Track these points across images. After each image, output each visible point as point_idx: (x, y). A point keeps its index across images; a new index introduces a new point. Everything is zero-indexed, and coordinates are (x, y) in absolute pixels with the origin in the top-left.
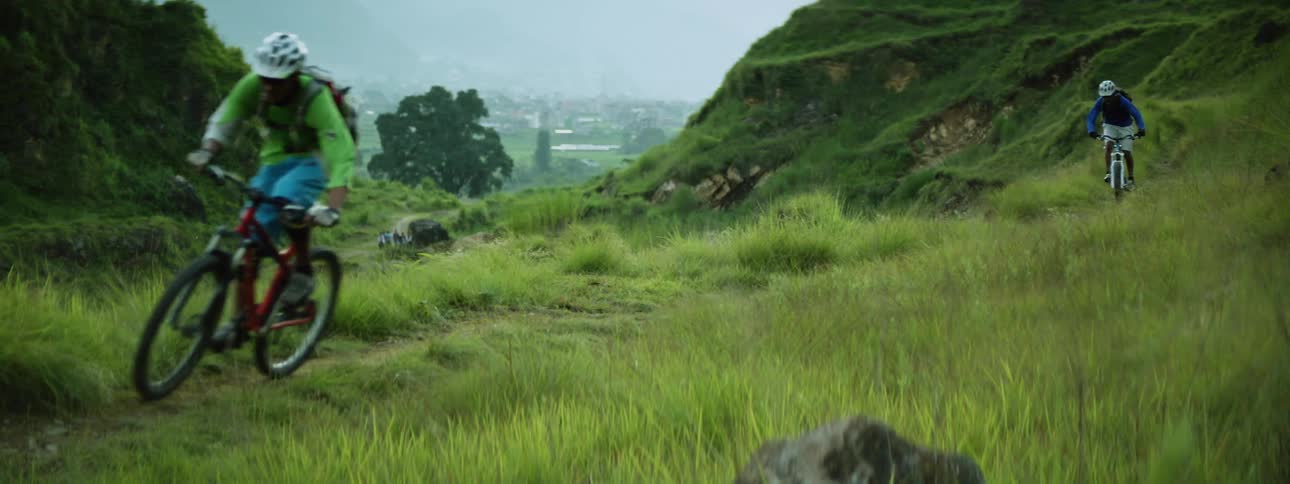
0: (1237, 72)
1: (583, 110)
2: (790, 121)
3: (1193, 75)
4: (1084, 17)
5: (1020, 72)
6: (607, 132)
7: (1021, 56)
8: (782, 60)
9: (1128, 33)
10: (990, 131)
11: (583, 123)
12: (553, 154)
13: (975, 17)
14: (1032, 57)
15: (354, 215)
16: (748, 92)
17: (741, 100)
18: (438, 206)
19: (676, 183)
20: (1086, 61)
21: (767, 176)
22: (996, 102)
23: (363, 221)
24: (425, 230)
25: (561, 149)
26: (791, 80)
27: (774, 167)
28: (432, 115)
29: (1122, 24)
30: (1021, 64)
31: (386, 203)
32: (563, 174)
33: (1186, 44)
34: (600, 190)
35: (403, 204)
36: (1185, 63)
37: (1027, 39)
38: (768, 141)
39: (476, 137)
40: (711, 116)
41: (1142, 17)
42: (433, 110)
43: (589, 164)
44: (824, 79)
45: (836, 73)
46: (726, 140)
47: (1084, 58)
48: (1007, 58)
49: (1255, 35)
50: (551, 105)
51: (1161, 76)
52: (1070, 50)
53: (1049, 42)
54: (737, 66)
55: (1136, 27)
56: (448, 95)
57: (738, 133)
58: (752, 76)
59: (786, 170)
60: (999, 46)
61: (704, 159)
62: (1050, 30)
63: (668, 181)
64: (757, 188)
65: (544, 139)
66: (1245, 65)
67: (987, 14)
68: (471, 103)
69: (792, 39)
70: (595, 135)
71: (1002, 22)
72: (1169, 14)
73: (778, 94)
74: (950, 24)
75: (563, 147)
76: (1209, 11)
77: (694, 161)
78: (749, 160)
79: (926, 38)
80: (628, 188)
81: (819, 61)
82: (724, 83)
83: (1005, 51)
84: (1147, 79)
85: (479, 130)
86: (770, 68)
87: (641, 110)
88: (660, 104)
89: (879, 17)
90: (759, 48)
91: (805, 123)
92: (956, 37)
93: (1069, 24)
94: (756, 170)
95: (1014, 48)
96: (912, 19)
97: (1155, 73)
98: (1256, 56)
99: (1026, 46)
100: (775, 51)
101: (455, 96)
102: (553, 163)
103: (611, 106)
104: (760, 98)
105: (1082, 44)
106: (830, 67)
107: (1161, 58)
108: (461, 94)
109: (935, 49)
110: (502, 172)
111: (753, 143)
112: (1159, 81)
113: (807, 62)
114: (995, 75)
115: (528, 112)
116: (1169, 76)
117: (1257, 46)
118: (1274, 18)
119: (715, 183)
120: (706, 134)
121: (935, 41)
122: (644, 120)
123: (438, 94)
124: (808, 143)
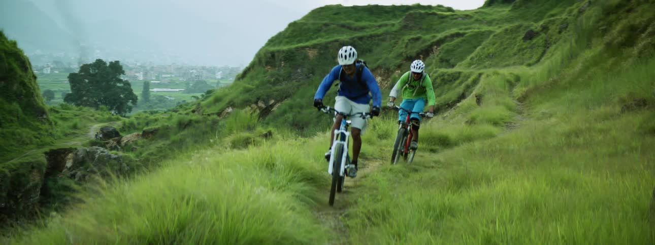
0: (515, 54)
1: (164, 71)
2: (289, 78)
3: (492, 56)
4: (434, 27)
5: (403, 54)
6: (177, 82)
7: (404, 46)
8: (285, 48)
9: (458, 35)
10: (389, 82)
11: (166, 78)
12: (152, 94)
13: (380, 26)
14: (409, 47)
15: (71, 124)
16: (267, 63)
17: (264, 67)
18: (110, 120)
19: (233, 108)
20: (436, 49)
21: (278, 105)
22: (392, 69)
23: (75, 127)
24: (108, 132)
25: (154, 90)
26: (289, 57)
27: (282, 100)
28: (97, 73)
29: (454, 30)
30: (403, 50)
31: (84, 117)
32: (156, 104)
33: (488, 41)
34: (193, 111)
35: (92, 118)
36: (489, 50)
37: (407, 38)
38: (278, 87)
39: (119, 85)
40: (248, 75)
41: (463, 27)
42: (97, 71)
43: (170, 98)
44: (306, 57)
45: (312, 54)
46: (257, 87)
47: (435, 47)
48: (397, 47)
49: (523, 37)
50: (148, 68)
51: (476, 56)
52: (429, 43)
53: (418, 39)
54: (261, 50)
55: (461, 32)
56: (105, 63)
57: (263, 84)
58: (270, 55)
59: (287, 101)
60: (393, 41)
61: (246, 96)
62: (418, 33)
63: (228, 107)
64: (273, 111)
65: (147, 86)
66: (519, 50)
67: (386, 25)
68: (116, 68)
69: (288, 37)
70: (172, 84)
71: (394, 29)
72: (477, 25)
73: (283, 65)
74: (367, 30)
75: (155, 90)
76: (497, 24)
77: (241, 97)
78: (269, 97)
79: (356, 37)
80: (209, 111)
81: (303, 48)
82: (255, 58)
83: (396, 43)
84: (469, 58)
85: (120, 81)
86: (279, 51)
87: (194, 71)
88: (203, 68)
89: (332, 26)
90: (272, 42)
91: (296, 79)
92: (371, 36)
93: (428, 30)
94: (272, 102)
95: (400, 42)
96: (349, 28)
97: (473, 55)
98: (524, 46)
99: (406, 41)
100: (280, 43)
101: (108, 64)
102: (151, 98)
103: (179, 69)
104: (273, 66)
105: (435, 40)
106: (308, 51)
107: (475, 47)
108: (111, 63)
109: (361, 43)
110: (132, 103)
111: (271, 89)
112: (476, 59)
113: (297, 49)
114: (391, 55)
115: (136, 72)
116: (480, 56)
117: (524, 42)
118: (532, 28)
119: (252, 108)
120: (246, 84)
121: (361, 38)
122: (196, 76)
123: (99, 63)
124: (298, 88)
